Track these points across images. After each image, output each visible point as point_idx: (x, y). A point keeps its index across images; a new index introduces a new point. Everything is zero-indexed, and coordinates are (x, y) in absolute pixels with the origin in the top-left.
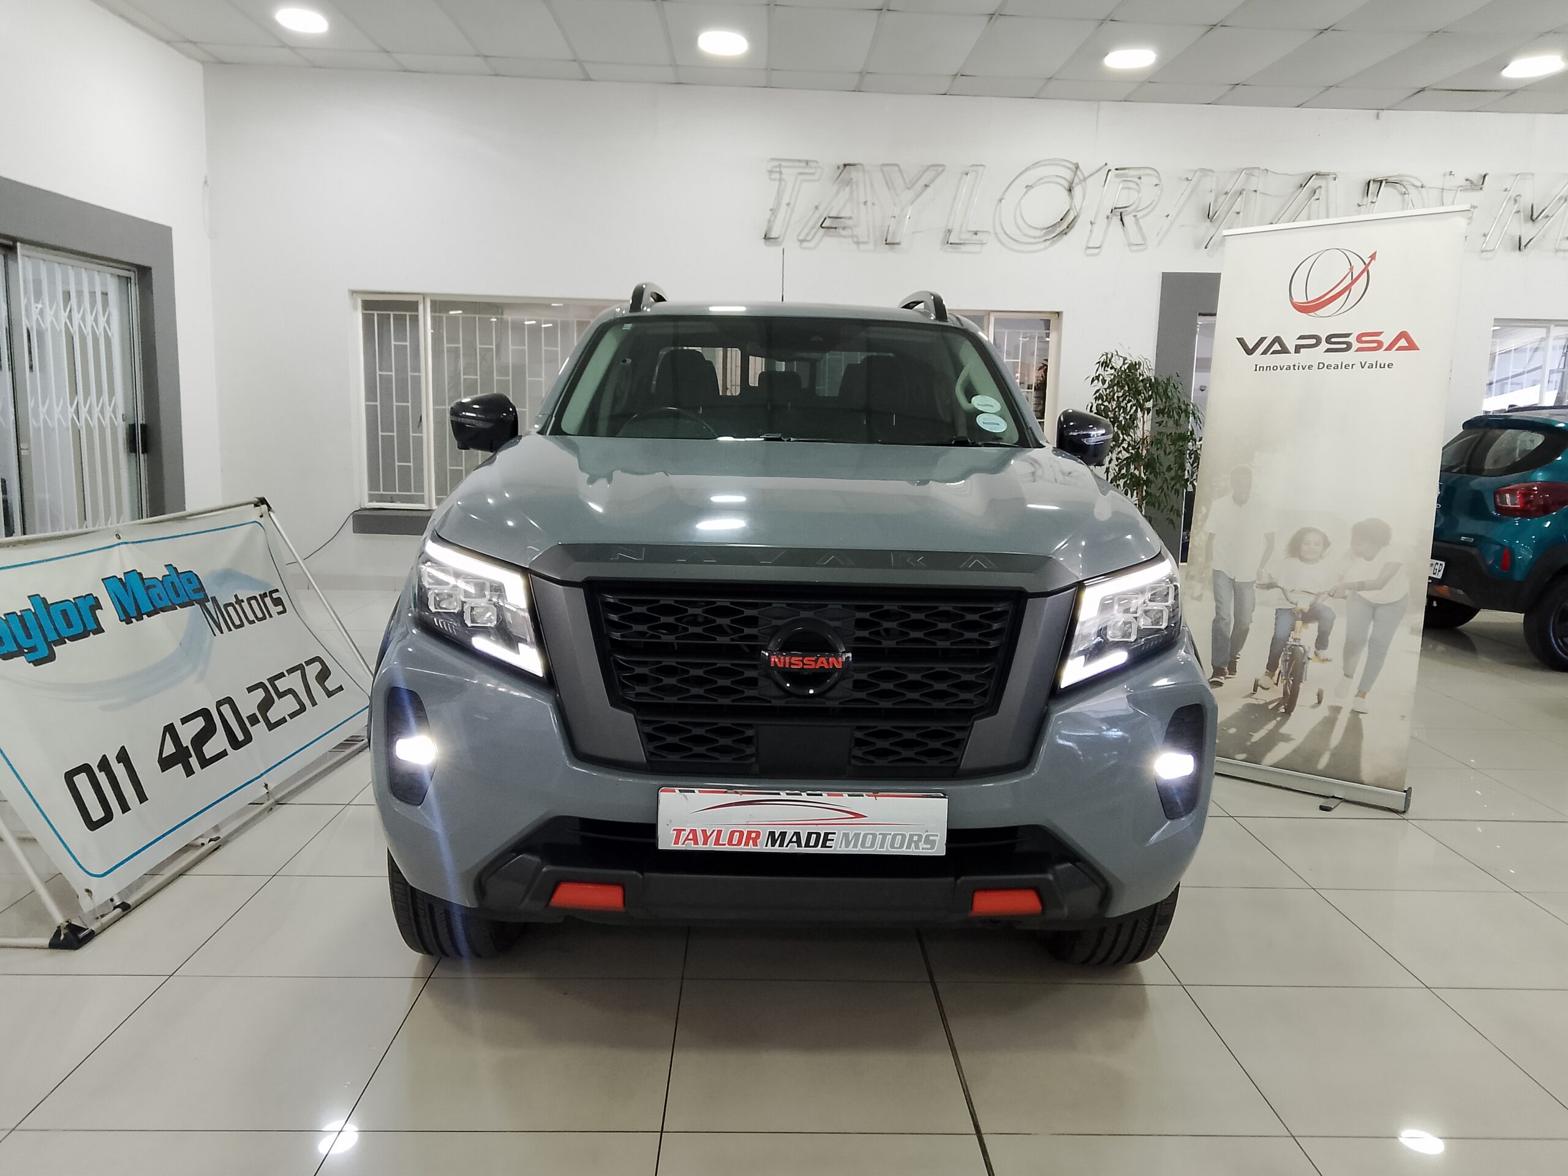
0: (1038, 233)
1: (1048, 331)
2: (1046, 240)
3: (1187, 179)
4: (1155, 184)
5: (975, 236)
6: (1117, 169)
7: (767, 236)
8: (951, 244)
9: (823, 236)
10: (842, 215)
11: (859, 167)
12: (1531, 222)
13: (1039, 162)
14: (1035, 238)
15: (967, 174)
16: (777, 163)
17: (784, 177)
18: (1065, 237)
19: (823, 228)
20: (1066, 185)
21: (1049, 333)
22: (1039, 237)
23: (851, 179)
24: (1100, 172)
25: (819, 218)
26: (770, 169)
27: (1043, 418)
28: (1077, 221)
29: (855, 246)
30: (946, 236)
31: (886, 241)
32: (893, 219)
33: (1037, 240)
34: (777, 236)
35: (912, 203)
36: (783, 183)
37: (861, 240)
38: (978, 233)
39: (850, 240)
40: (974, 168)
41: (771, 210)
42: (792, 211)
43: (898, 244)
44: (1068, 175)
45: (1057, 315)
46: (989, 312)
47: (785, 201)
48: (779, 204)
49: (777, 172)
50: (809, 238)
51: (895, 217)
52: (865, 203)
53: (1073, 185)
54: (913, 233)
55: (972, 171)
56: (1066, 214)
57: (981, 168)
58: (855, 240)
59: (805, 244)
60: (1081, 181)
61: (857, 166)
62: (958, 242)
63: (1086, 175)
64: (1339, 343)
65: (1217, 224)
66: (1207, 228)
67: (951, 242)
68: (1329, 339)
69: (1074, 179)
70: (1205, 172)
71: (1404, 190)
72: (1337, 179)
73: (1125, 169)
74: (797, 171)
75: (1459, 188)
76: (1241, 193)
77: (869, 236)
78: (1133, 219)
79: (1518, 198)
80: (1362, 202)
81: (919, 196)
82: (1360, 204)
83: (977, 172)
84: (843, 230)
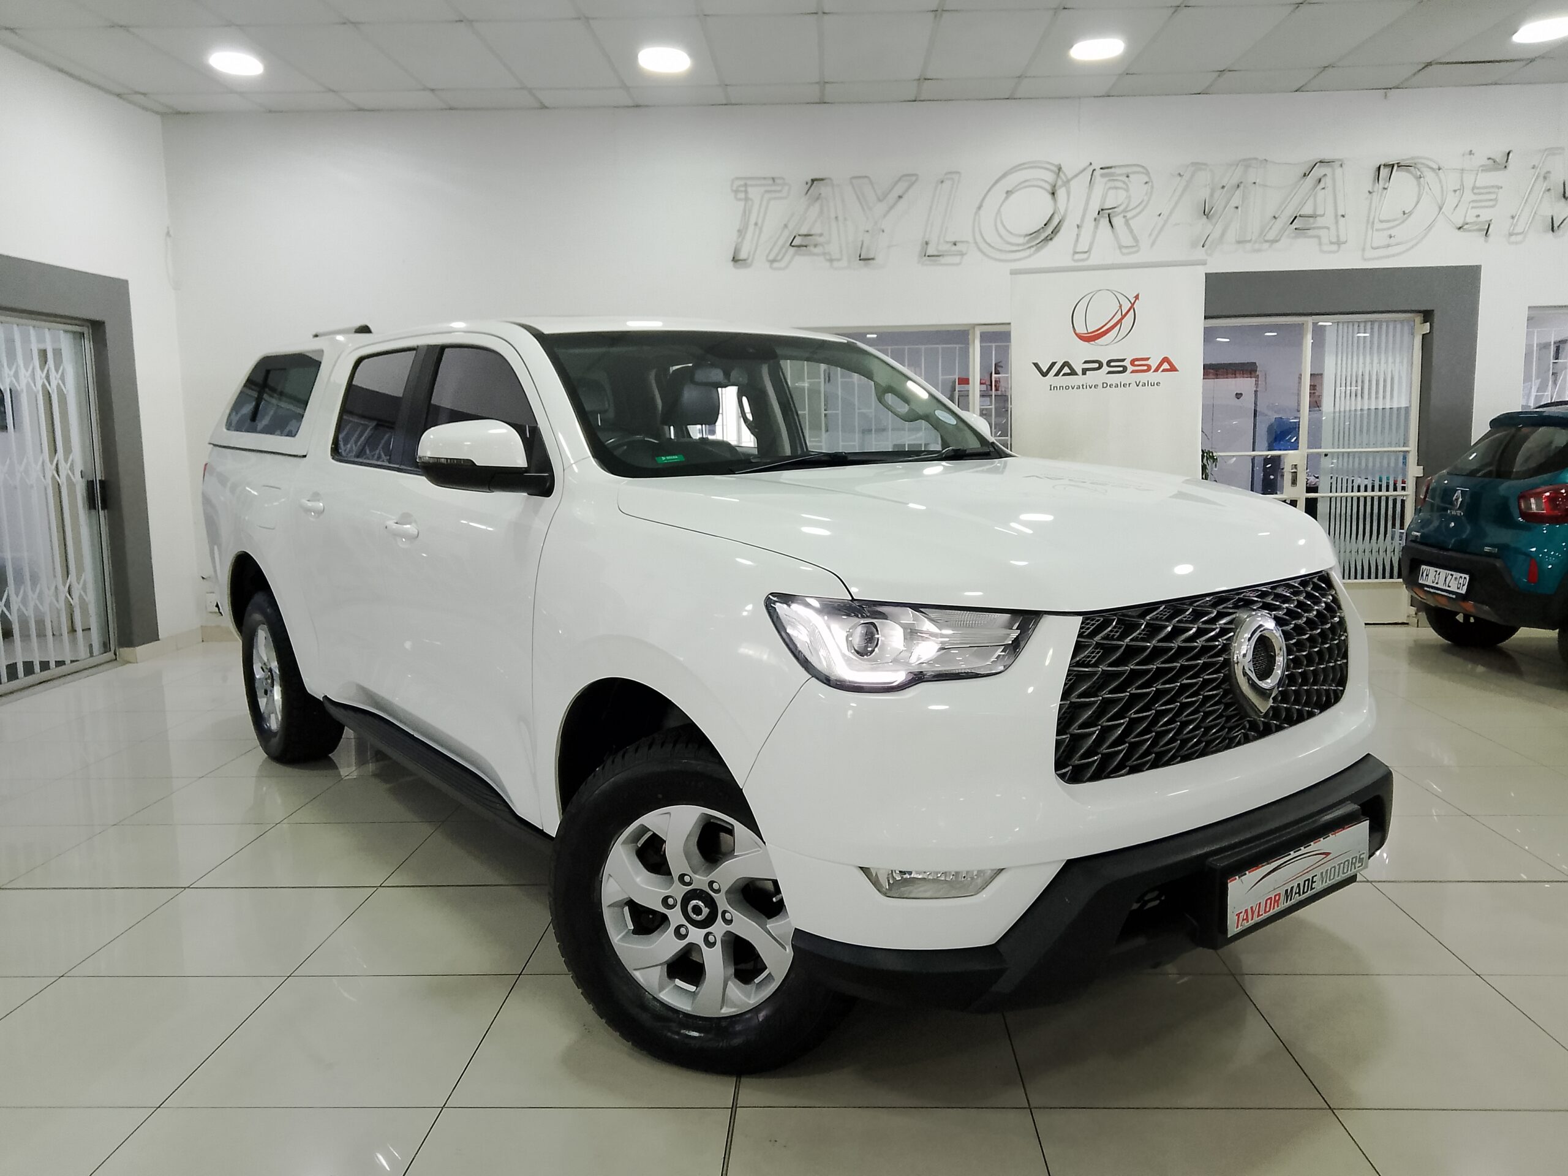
0: (1021, 240)
2: (1030, 247)
3: (1180, 175)
4: (1144, 181)
5: (954, 246)
6: (1101, 168)
7: (736, 258)
8: (928, 256)
9: (793, 256)
10: (812, 233)
11: (829, 181)
12: (1563, 200)
13: (1020, 165)
14: (1018, 245)
15: (942, 182)
16: (742, 182)
17: (750, 196)
18: (1050, 243)
19: (793, 246)
20: (1049, 188)
22: (1023, 244)
23: (820, 194)
24: (1084, 172)
25: (789, 236)
26: (734, 188)
28: (1062, 225)
29: (828, 264)
30: (923, 248)
31: (860, 256)
32: (866, 233)
33: (1021, 248)
34: (745, 258)
35: (885, 216)
36: (750, 202)
37: (833, 258)
38: (958, 244)
39: (822, 258)
40: (949, 176)
41: (738, 231)
42: (760, 231)
43: (873, 259)
44: (1050, 177)
47: (752, 221)
48: (746, 225)
50: (779, 258)
51: (868, 231)
52: (836, 218)
53: (1056, 188)
54: (889, 247)
55: (947, 179)
56: (1051, 217)
57: (957, 175)
58: (828, 257)
59: (776, 265)
60: (1064, 183)
61: (825, 181)
62: (935, 253)
63: (1069, 177)
64: (1117, 366)
65: (1214, 221)
66: (1203, 225)
67: (931, 254)
68: (1109, 363)
69: (1056, 181)
70: (1198, 166)
71: (1419, 173)
72: (1343, 165)
73: (1111, 167)
74: (763, 189)
75: (1481, 169)
76: (1238, 185)
77: (841, 251)
78: (1123, 220)
79: (1548, 175)
80: (1373, 188)
81: (891, 208)
82: (1371, 191)
83: (953, 179)
84: (815, 247)
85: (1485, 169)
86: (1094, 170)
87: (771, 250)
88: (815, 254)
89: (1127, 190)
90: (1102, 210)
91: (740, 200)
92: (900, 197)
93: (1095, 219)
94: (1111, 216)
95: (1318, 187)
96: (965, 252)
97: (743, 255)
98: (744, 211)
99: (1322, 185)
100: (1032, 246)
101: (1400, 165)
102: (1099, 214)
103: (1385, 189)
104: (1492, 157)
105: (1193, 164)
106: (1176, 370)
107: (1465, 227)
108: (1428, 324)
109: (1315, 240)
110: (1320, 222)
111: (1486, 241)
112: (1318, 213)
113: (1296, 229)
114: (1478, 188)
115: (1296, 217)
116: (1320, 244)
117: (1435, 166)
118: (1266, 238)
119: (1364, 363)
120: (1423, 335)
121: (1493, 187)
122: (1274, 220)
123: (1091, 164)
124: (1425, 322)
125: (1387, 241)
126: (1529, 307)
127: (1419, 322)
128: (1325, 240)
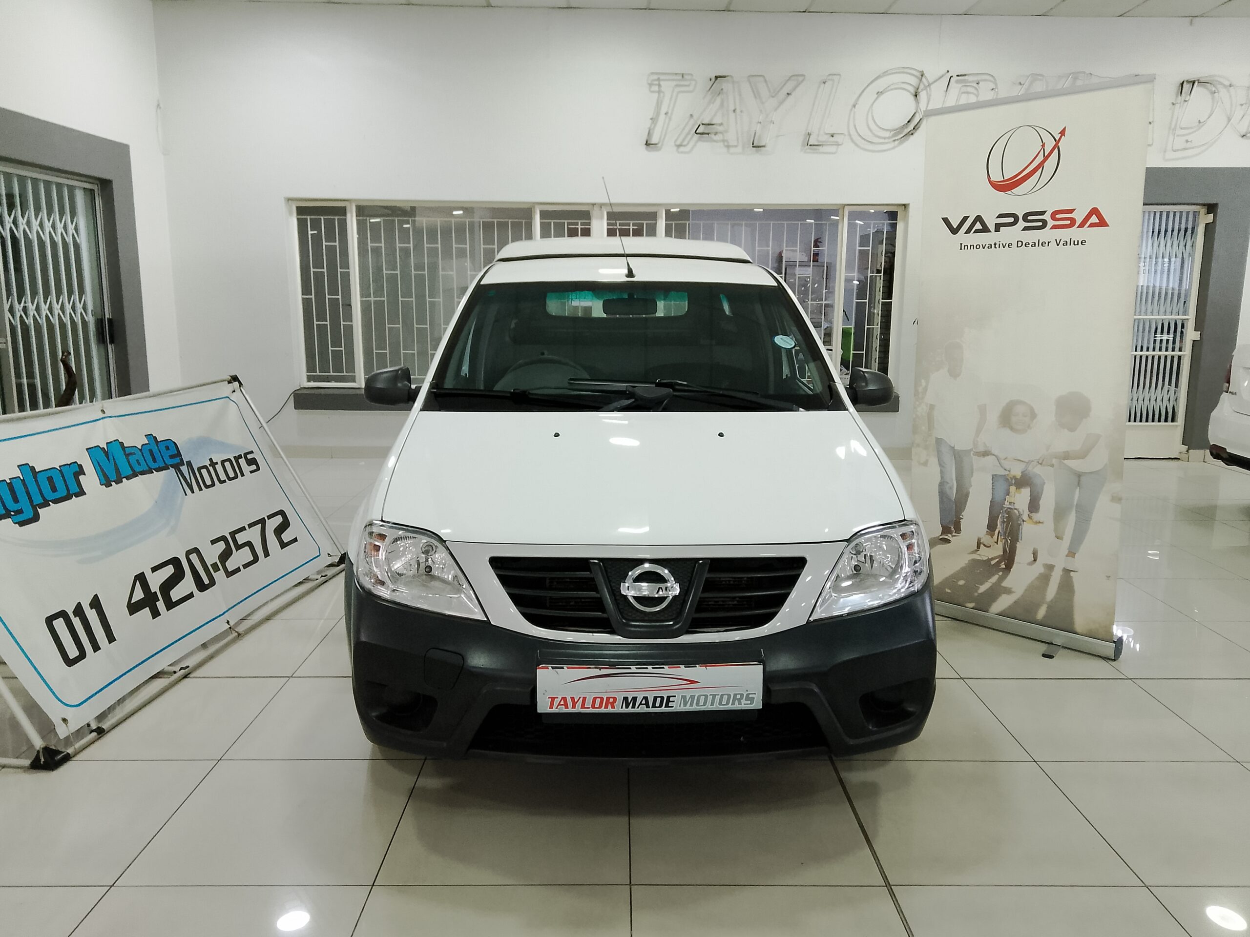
0: (887, 134)
1: (896, 222)
2: (895, 140)
3: (1020, 84)
4: (991, 88)
5: (832, 138)
6: (958, 76)
7: (648, 142)
8: (810, 145)
9: (697, 142)
10: (712, 123)
11: (729, 78)
13: (887, 71)
14: (885, 138)
15: (824, 83)
16: (656, 77)
17: (663, 89)
18: (912, 137)
19: (697, 134)
20: (912, 90)
21: (896, 223)
22: (889, 138)
23: (722, 89)
24: (941, 79)
25: (694, 125)
26: (650, 82)
27: (891, 299)
28: (920, 125)
29: (725, 150)
30: (806, 138)
31: (753, 144)
32: (759, 124)
33: (886, 141)
34: (656, 142)
35: (776, 109)
36: (662, 94)
37: (730, 144)
38: (834, 136)
39: (721, 144)
40: (830, 77)
41: (651, 119)
42: (670, 119)
43: (764, 146)
44: (914, 81)
45: (903, 207)
46: (844, 206)
47: (664, 110)
48: (658, 114)
49: (656, 85)
50: (685, 143)
51: (760, 123)
52: (734, 111)
53: (919, 90)
54: (778, 136)
55: (829, 80)
56: (913, 116)
57: (836, 78)
58: (726, 144)
59: (682, 149)
60: (926, 88)
61: (726, 78)
62: (817, 144)
63: (931, 81)
67: (811, 144)
69: (919, 85)
70: (1034, 77)
71: (1214, 89)
72: (1154, 80)
73: (965, 75)
74: (675, 83)
77: (738, 140)
80: (1176, 101)
81: (781, 103)
82: (1174, 103)
83: (833, 80)
84: (715, 135)
86: (951, 77)
87: (679, 135)
88: (716, 141)
91: (654, 91)
92: (789, 94)
96: (840, 143)
97: (654, 140)
98: (658, 102)
100: (897, 140)
101: (1200, 82)
103: (1186, 102)
105: (1032, 75)
108: (1212, 214)
117: (1228, 84)
120: (1207, 224)
124: (1209, 214)
125: (1184, 145)
127: (1203, 213)
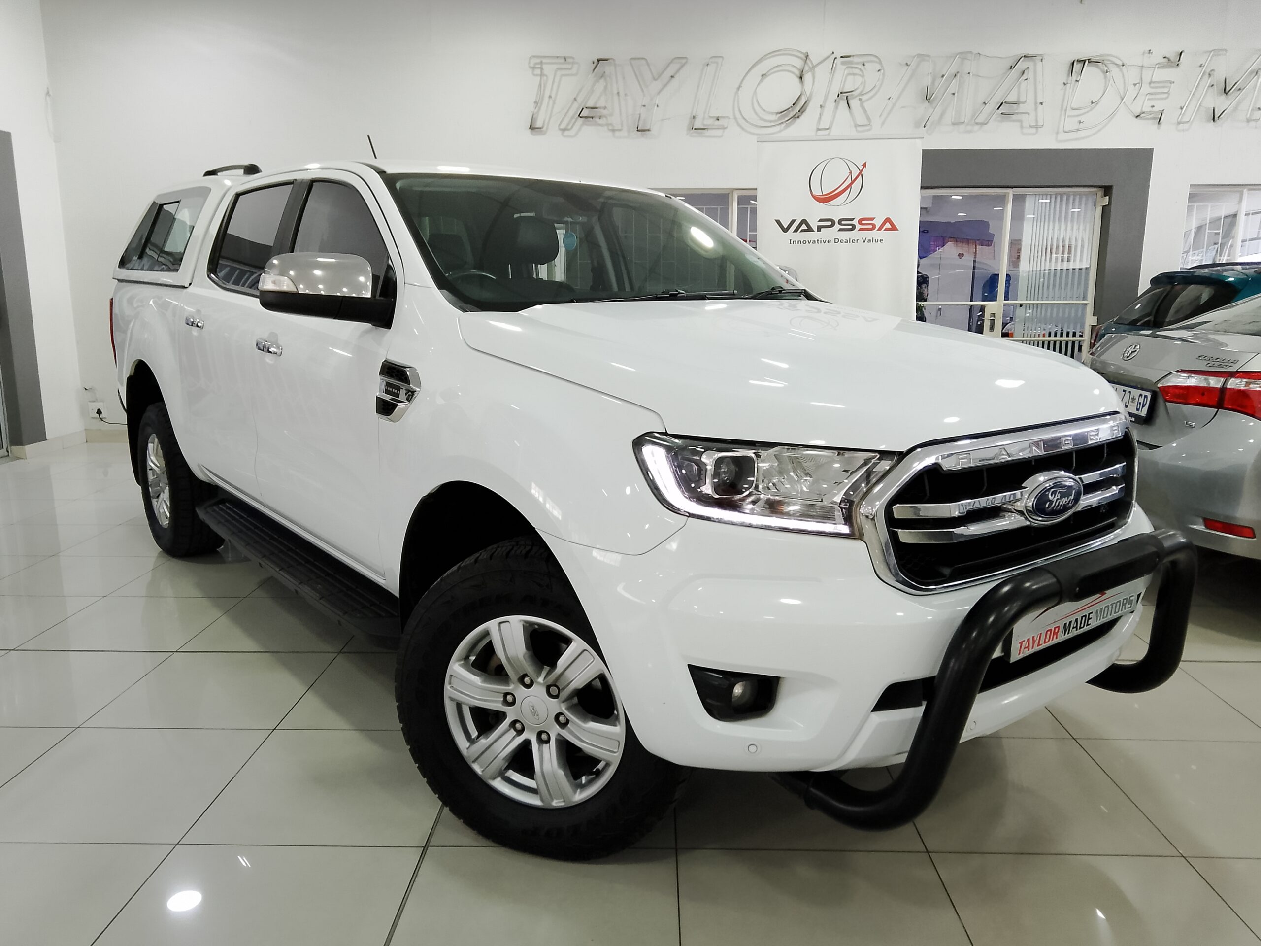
0: (774, 117)
2: (780, 124)
3: (907, 64)
4: (877, 69)
5: (717, 121)
6: (841, 57)
7: (532, 127)
8: (695, 129)
9: (581, 125)
10: (597, 106)
11: (611, 61)
12: (1224, 95)
13: (772, 52)
14: (771, 121)
15: (708, 65)
16: (538, 60)
17: (545, 72)
18: (798, 120)
19: (581, 117)
20: (798, 73)
22: (775, 121)
23: (605, 72)
24: (827, 60)
25: (578, 109)
26: (532, 65)
28: (808, 105)
29: (610, 133)
30: (691, 122)
31: (638, 128)
32: (643, 108)
33: (773, 124)
34: (540, 126)
35: (660, 92)
36: (544, 78)
37: (616, 128)
38: (720, 119)
39: (605, 128)
40: (713, 60)
41: (535, 102)
42: (554, 103)
43: (649, 130)
44: (799, 63)
46: (733, 190)
47: (547, 93)
48: (541, 97)
49: (538, 68)
50: (570, 126)
51: (644, 106)
52: (618, 93)
53: (804, 73)
54: (662, 120)
55: (712, 62)
56: (798, 98)
57: (720, 59)
58: (610, 127)
59: (566, 133)
60: (811, 69)
61: (608, 61)
62: (702, 127)
63: (815, 63)
64: (847, 225)
65: (934, 105)
66: (925, 108)
67: (696, 127)
68: (840, 222)
69: (804, 67)
70: (922, 57)
71: (1106, 69)
72: (1043, 60)
73: (849, 56)
74: (556, 66)
75: (1157, 66)
76: (955, 75)
77: (622, 123)
78: (859, 102)
79: (1212, 72)
80: (1067, 80)
81: (665, 86)
82: (1066, 83)
83: (717, 63)
84: (600, 118)
85: (1161, 66)
86: (836, 58)
87: (563, 119)
88: (600, 125)
89: (863, 76)
90: (841, 93)
91: (537, 75)
92: (672, 77)
93: (836, 101)
94: (848, 98)
95: (1022, 78)
96: (726, 127)
97: (538, 124)
98: (540, 85)
99: (1024, 77)
100: (782, 123)
101: (1090, 61)
102: (838, 96)
103: (1077, 81)
104: (1167, 56)
105: (919, 55)
106: (897, 229)
107: (1142, 115)
108: (1108, 197)
109: (1018, 124)
110: (1022, 108)
111: (1158, 128)
112: (1022, 100)
113: (1002, 114)
114: (1154, 83)
115: (1002, 103)
116: (1022, 127)
117: (1120, 63)
118: (977, 121)
119: (1053, 229)
120: (1104, 207)
121: (1167, 81)
122: (984, 105)
123: (833, 53)
124: (1105, 196)
125: (1077, 126)
126: (1191, 185)
127: (1100, 196)
128: (1025, 124)
